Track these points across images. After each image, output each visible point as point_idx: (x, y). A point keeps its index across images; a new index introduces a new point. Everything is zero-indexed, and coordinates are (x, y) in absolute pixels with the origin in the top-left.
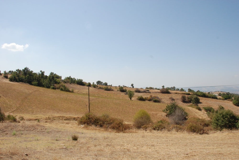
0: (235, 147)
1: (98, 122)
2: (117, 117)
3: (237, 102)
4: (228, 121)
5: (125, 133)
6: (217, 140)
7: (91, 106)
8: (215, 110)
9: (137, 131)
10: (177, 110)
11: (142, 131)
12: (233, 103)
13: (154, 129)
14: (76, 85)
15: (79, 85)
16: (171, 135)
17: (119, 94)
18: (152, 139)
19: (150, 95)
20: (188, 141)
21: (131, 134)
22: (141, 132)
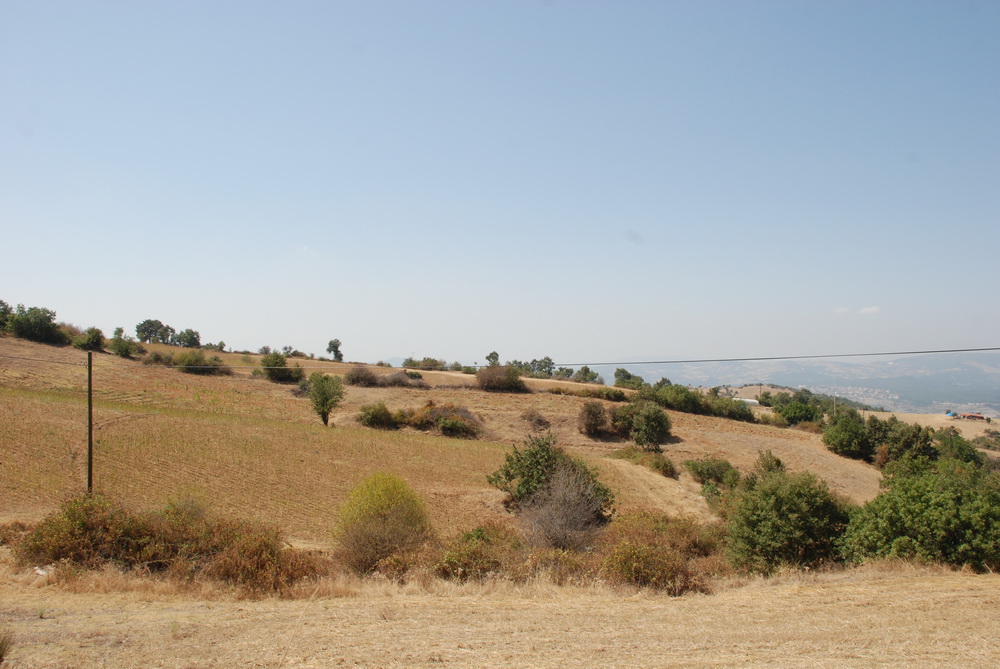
0: (832, 652)
1: (140, 548)
2: (251, 514)
3: (844, 436)
4: (800, 529)
5: (291, 597)
6: (750, 619)
7: (102, 458)
8: (743, 475)
9: (354, 589)
10: (561, 474)
11: (384, 586)
12: (827, 442)
13: (445, 574)
14: (14, 341)
15: (32, 344)
16: (527, 601)
17: (260, 393)
18: (432, 628)
19: (426, 399)
20: (611, 631)
21: (321, 603)
22: (377, 591)
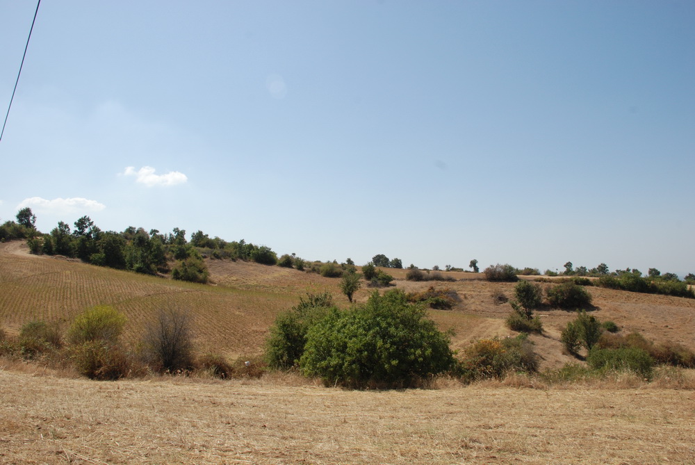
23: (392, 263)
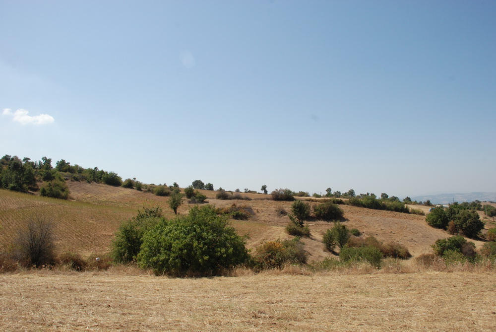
23: (206, 187)
